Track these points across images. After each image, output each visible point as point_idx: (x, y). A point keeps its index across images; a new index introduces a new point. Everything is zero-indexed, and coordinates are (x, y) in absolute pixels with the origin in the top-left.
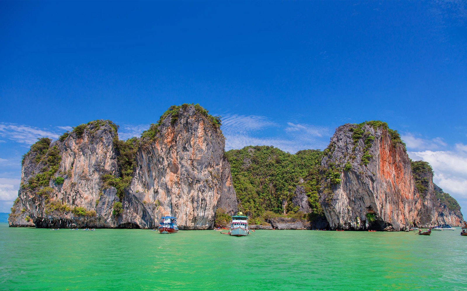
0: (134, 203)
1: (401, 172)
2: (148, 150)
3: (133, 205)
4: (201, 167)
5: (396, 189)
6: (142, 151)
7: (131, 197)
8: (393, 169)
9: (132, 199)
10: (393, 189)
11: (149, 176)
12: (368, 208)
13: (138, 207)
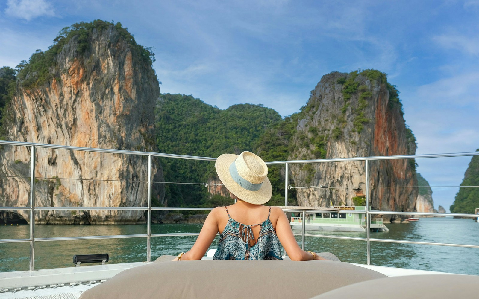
0: (11, 180)
1: (396, 143)
2: (36, 94)
3: (9, 184)
4: (131, 126)
5: (389, 166)
6: (25, 96)
7: (6, 171)
8: (388, 139)
9: (7, 173)
10: (386, 166)
11: (38, 137)
12: (357, 189)
13: (18, 186)
